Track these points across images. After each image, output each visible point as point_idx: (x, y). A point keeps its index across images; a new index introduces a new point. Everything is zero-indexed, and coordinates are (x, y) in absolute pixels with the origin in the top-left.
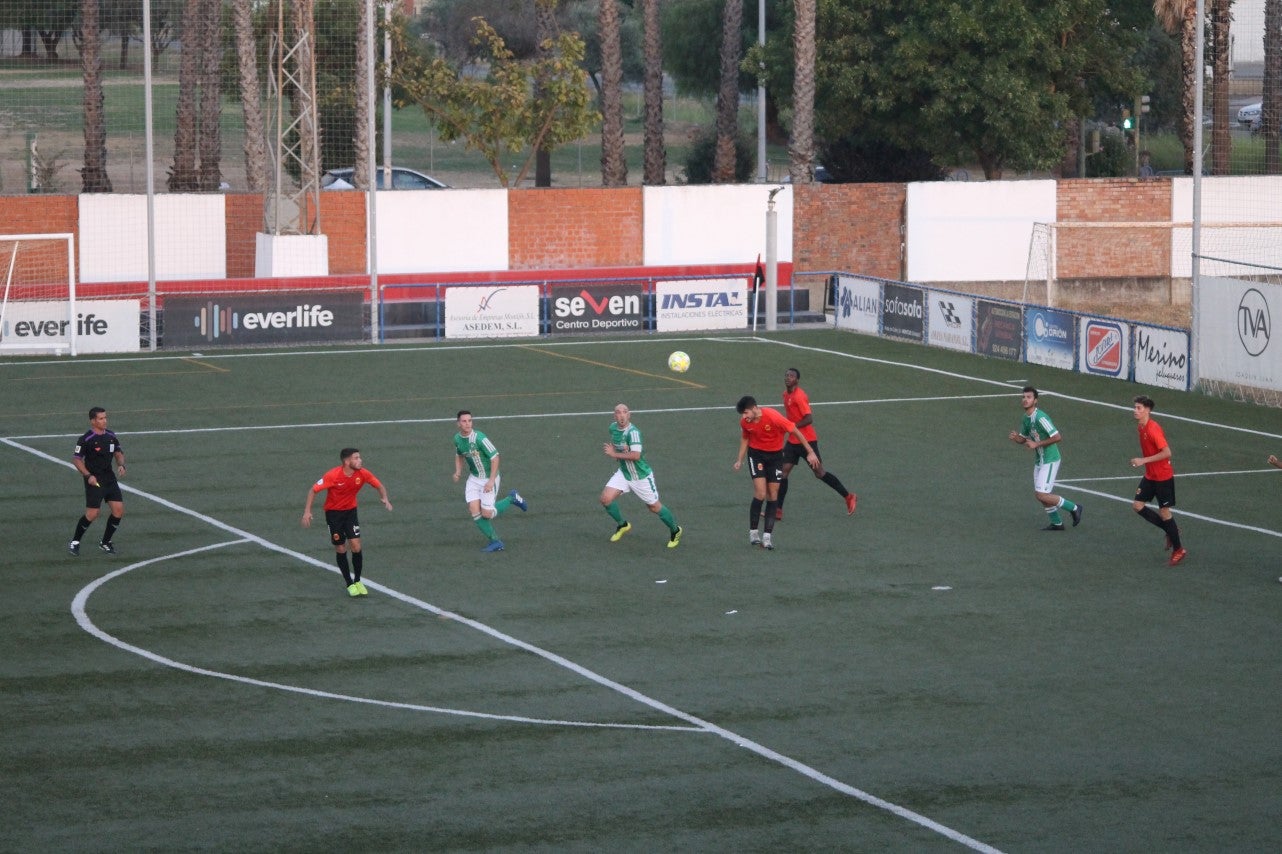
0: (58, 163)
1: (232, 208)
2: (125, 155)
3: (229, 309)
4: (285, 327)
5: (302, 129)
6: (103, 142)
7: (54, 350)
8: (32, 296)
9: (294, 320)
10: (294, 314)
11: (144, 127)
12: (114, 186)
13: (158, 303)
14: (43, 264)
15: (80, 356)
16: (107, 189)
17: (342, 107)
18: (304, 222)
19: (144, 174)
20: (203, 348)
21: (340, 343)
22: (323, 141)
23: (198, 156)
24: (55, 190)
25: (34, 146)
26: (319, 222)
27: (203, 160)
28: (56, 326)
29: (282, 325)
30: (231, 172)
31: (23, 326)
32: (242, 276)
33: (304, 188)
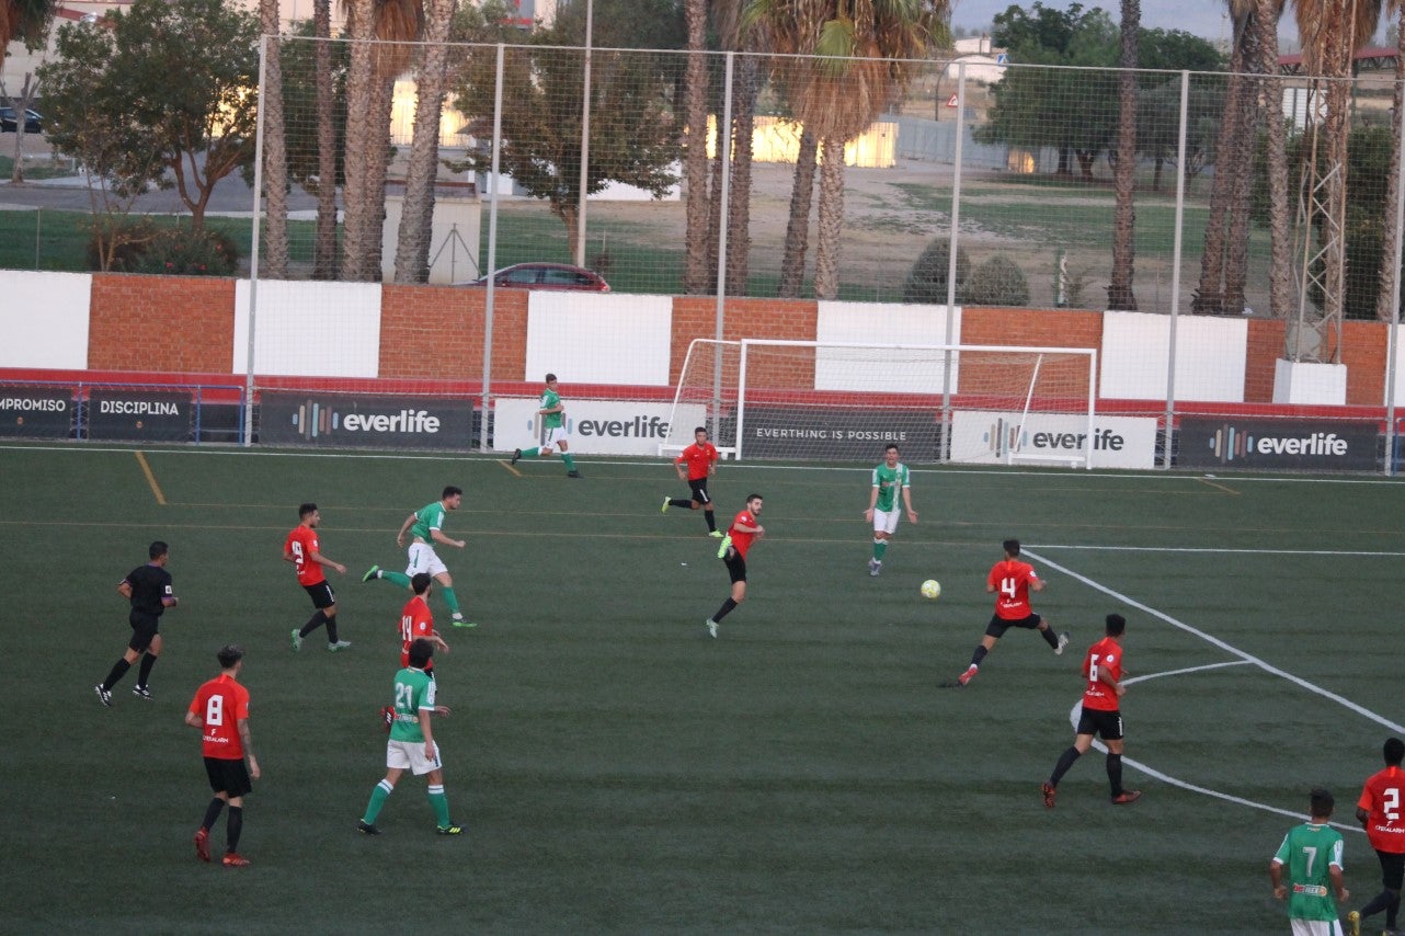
0: (1085, 279)
1: (1253, 333)
2: (1153, 276)
3: (1245, 433)
4: (1299, 454)
5: (1329, 258)
6: (1131, 261)
7: (1069, 462)
8: (1051, 408)
9: (1309, 447)
10: (1309, 441)
11: (1172, 249)
12: (1139, 305)
13: (1175, 422)
14: (1064, 378)
15: (1095, 470)
16: (1132, 308)
17: (1370, 239)
18: (1325, 351)
19: (1170, 295)
20: (1217, 470)
21: (1353, 473)
22: (1349, 271)
23: (1223, 279)
24: (1081, 306)
25: (1063, 261)
26: (1339, 350)
27: (1228, 284)
28: (1074, 439)
29: (1296, 451)
30: (1254, 297)
31: (1041, 437)
32: (1259, 401)
33: (1327, 318)
